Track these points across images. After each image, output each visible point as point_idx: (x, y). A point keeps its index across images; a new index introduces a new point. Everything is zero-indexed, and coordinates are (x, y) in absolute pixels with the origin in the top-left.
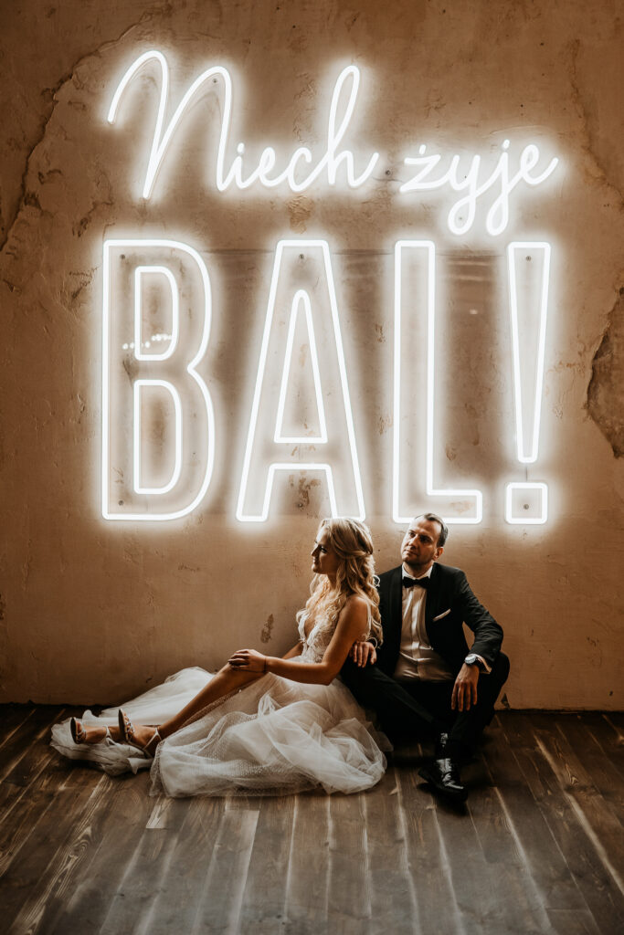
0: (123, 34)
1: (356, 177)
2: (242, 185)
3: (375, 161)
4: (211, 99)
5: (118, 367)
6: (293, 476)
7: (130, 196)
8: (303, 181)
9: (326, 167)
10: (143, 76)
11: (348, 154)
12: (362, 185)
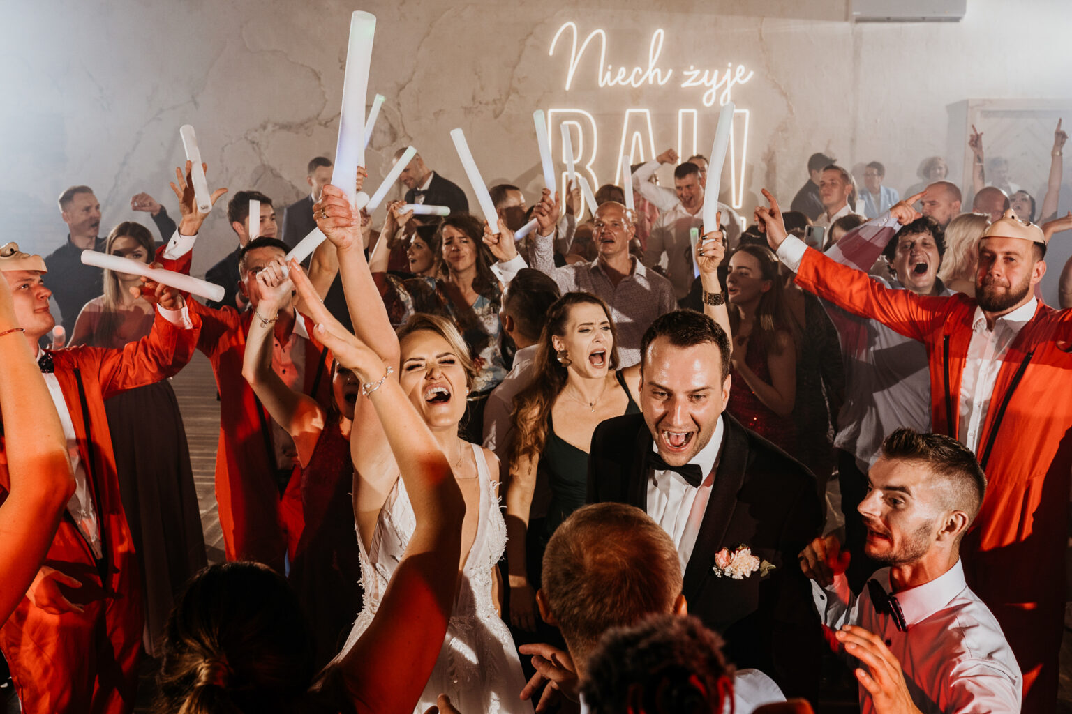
0: (557, 15)
1: (662, 80)
2: (611, 84)
3: (671, 73)
4: (597, 41)
8: (638, 82)
9: (648, 77)
10: (566, 33)
11: (658, 70)
12: (665, 83)
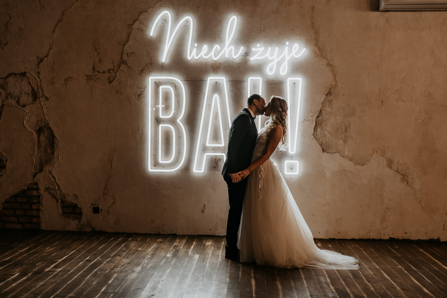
0: (155, 5)
1: (235, 55)
2: (196, 58)
3: (242, 49)
4: (185, 28)
5: (154, 120)
6: (212, 157)
7: (158, 61)
8: (217, 56)
9: (225, 52)
10: (162, 20)
11: (232, 47)
12: (238, 58)
